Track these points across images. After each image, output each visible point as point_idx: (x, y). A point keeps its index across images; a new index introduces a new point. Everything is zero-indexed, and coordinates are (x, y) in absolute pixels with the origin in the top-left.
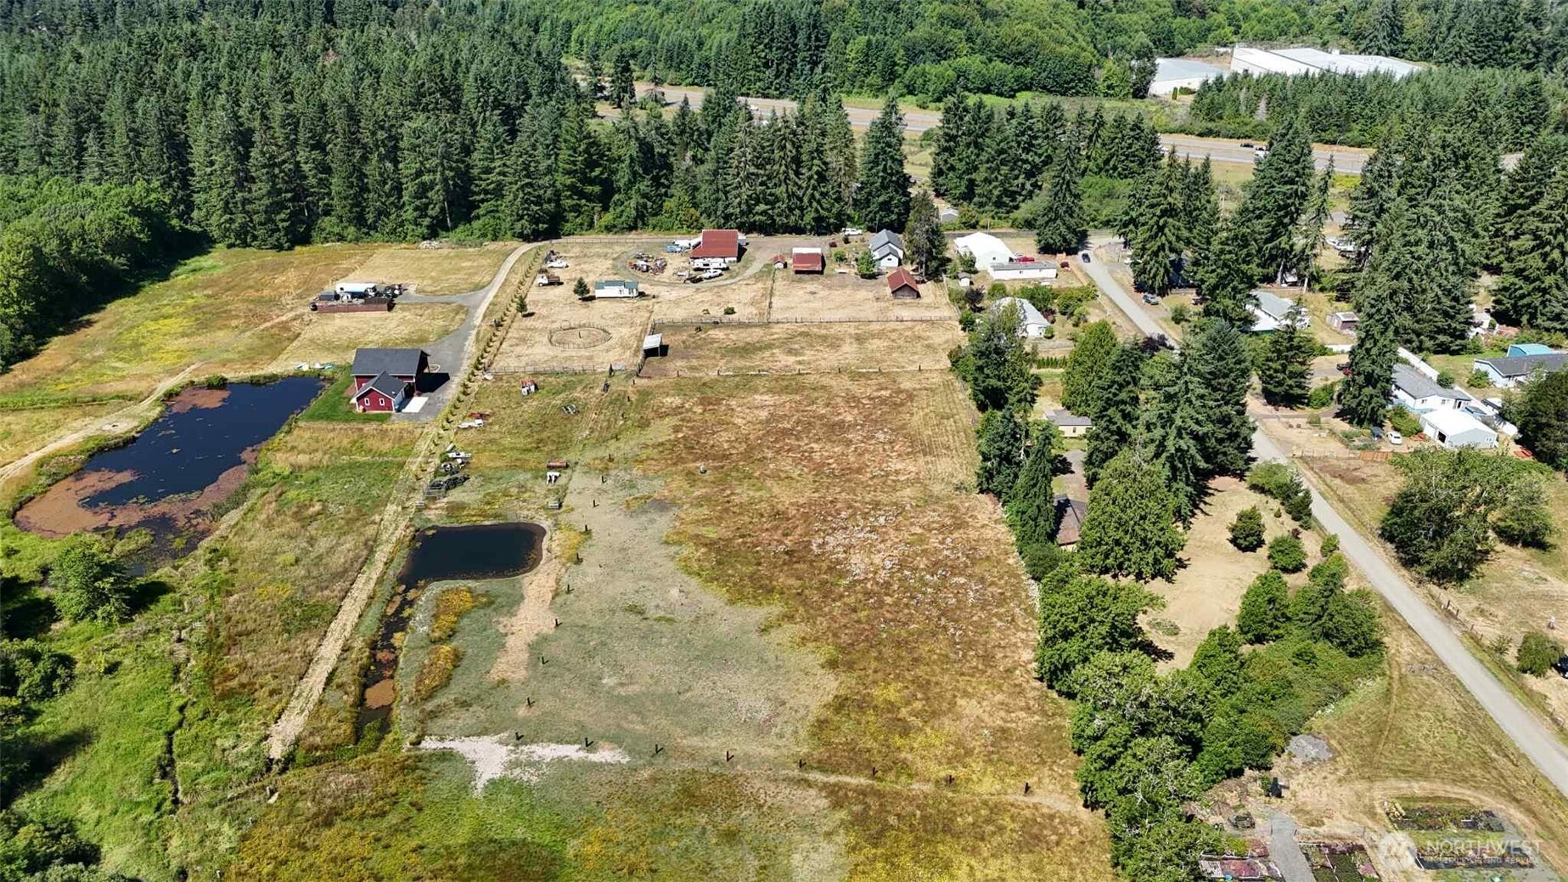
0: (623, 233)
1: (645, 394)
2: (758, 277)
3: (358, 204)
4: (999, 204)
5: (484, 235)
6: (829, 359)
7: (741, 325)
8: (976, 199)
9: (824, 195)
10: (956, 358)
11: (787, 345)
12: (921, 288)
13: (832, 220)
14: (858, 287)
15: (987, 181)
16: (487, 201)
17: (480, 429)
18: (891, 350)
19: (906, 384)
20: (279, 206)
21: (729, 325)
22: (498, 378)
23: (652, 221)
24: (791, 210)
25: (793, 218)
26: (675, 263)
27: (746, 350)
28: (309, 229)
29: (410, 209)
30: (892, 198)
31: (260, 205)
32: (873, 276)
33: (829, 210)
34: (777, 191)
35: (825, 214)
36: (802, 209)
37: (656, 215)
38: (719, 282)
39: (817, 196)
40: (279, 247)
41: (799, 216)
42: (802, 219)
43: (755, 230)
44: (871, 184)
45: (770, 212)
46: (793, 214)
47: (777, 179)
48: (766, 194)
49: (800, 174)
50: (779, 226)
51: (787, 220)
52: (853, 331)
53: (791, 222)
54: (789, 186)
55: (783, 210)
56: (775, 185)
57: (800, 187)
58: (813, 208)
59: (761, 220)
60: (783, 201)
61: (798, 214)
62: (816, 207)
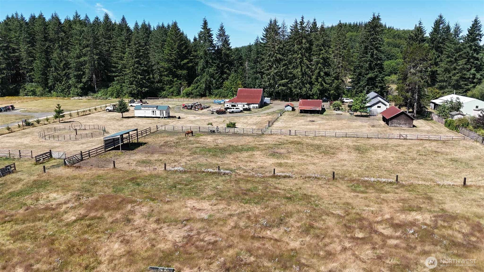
0: (196, 98)
2: (270, 114)
9: (327, 74)
13: (332, 92)
15: (447, 70)
16: (119, 76)
23: (216, 92)
24: (304, 84)
25: (304, 89)
26: (216, 107)
30: (376, 76)
32: (365, 116)
33: (330, 85)
34: (295, 72)
35: (327, 86)
36: (311, 83)
37: (218, 88)
39: (322, 74)
41: (309, 88)
42: (311, 91)
43: (279, 99)
44: (362, 67)
45: (289, 85)
46: (305, 87)
47: (295, 63)
48: (287, 72)
49: (311, 60)
50: (295, 95)
51: (300, 90)
52: (350, 142)
53: (303, 92)
54: (303, 68)
55: (298, 84)
56: (294, 67)
57: (311, 68)
58: (319, 83)
59: (283, 90)
60: (298, 78)
61: (308, 87)
62: (321, 82)
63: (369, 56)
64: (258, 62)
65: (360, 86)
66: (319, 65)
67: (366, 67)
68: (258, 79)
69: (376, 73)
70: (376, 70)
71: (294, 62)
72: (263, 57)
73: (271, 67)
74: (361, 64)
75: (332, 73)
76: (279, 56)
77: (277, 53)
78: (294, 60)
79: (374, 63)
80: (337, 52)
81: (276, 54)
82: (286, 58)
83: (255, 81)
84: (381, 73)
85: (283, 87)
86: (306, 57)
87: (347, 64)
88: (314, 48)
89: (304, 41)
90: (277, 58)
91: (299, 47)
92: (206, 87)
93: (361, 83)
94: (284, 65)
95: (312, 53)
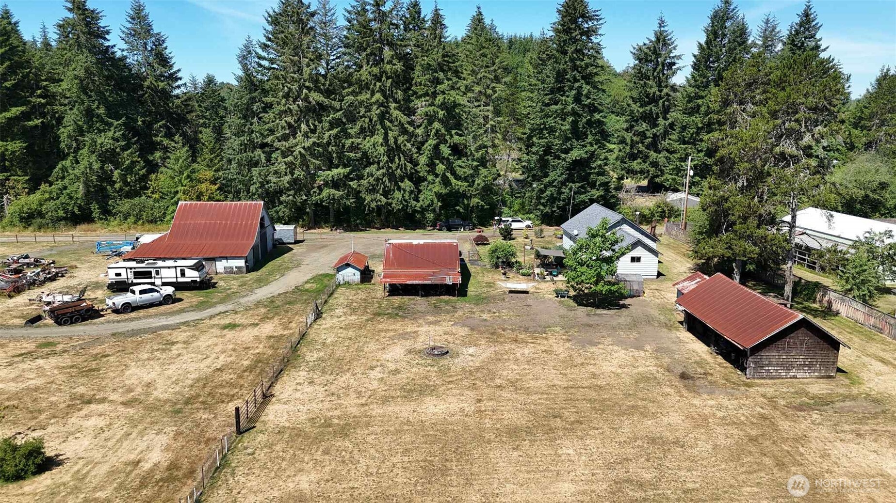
0: (55, 229)
9: (458, 151)
13: (475, 201)
23: (125, 205)
24: (394, 180)
25: (398, 195)
30: (592, 156)
33: (468, 182)
34: (367, 144)
35: (461, 185)
36: (417, 180)
37: (132, 194)
39: (445, 150)
41: (411, 192)
42: (417, 199)
43: (325, 223)
44: (552, 130)
45: (351, 183)
46: (399, 189)
47: (367, 120)
48: (344, 146)
49: (410, 112)
50: (371, 211)
51: (386, 197)
53: (394, 202)
54: (390, 133)
55: (377, 180)
56: (362, 130)
57: (412, 135)
58: (437, 176)
59: (334, 199)
60: (378, 163)
61: (408, 189)
62: (444, 175)
63: (570, 100)
64: (254, 114)
65: (550, 184)
66: (436, 125)
67: (565, 131)
68: (256, 164)
69: (589, 148)
70: (590, 138)
71: (364, 116)
72: (269, 99)
73: (293, 130)
74: (550, 121)
75: (473, 148)
76: (315, 97)
77: (308, 88)
78: (363, 111)
79: (584, 120)
80: (477, 89)
81: (305, 91)
82: (337, 104)
83: (249, 170)
84: (602, 147)
85: (333, 191)
86: (396, 101)
87: (512, 122)
88: (418, 75)
89: (387, 52)
90: (310, 103)
91: (376, 70)
92: (87, 193)
93: (552, 175)
94: (332, 127)
95: (413, 88)
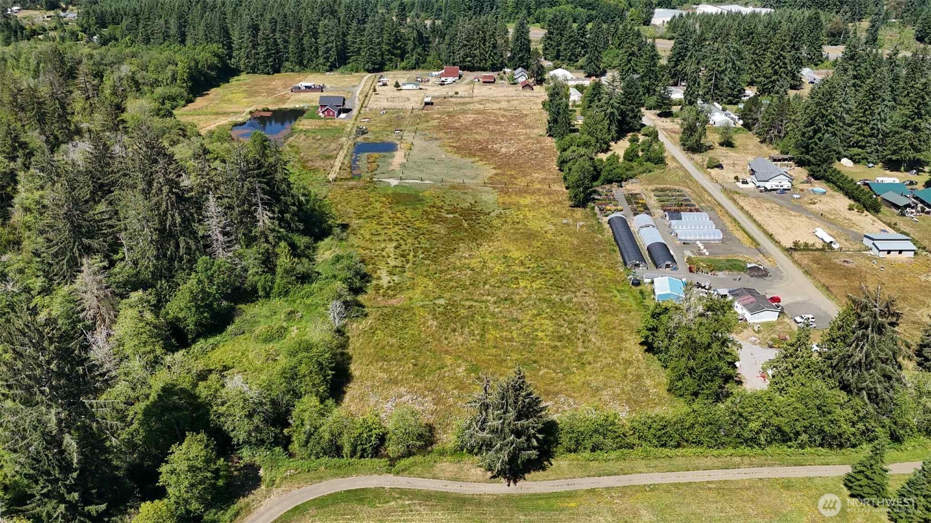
0: (410, 70)
1: (426, 115)
2: (468, 84)
3: (300, 56)
4: (570, 60)
5: (352, 70)
6: (496, 106)
7: (461, 97)
8: (561, 58)
9: (495, 54)
10: (544, 104)
11: (480, 102)
12: (534, 87)
13: (498, 65)
14: (508, 87)
15: (565, 50)
16: (353, 56)
17: (369, 122)
18: (519, 104)
19: (525, 112)
20: (269, 56)
21: (457, 97)
22: (370, 110)
23: (422, 65)
24: (481, 60)
25: (482, 64)
26: (432, 80)
27: (464, 104)
28: (280, 67)
29: (322, 58)
30: (524, 56)
31: (261, 55)
32: (515, 84)
33: (497, 61)
34: (475, 52)
35: (495, 62)
36: (486, 60)
37: (423, 63)
38: (451, 85)
39: (492, 54)
40: (268, 73)
42: (486, 65)
44: (515, 49)
45: (472, 61)
48: (471, 53)
49: (485, 45)
52: (506, 99)
54: (481, 50)
55: (478, 61)
56: (475, 49)
57: (485, 50)
58: (490, 59)
60: (478, 57)
61: (484, 62)
63: (519, 42)
66: (491, 48)
67: (518, 50)
70: (524, 51)
73: (460, 49)
75: (498, 53)
77: (464, 41)
78: (475, 45)
79: (522, 47)
82: (469, 44)
83: (449, 58)
86: (482, 43)
90: (464, 44)
91: (477, 36)
92: (415, 62)
93: (515, 60)
94: (468, 49)
